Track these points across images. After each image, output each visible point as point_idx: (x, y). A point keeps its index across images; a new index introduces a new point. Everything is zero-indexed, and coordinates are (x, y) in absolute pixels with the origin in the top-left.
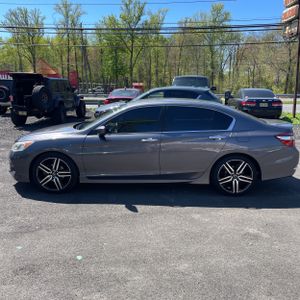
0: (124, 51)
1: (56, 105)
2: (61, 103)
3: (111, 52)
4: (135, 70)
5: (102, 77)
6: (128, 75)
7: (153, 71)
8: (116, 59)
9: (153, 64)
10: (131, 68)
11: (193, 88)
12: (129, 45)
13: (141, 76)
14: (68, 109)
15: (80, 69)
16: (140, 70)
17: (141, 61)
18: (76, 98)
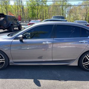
0: (35, 9)
1: (10, 25)
2: (12, 24)
3: (31, 10)
4: (39, 16)
5: (29, 17)
6: (36, 17)
7: (44, 16)
8: (33, 11)
9: (44, 14)
10: (38, 15)
11: (60, 19)
12: (37, 7)
13: (40, 17)
14: (15, 27)
15: (21, 15)
16: (40, 15)
17: (41, 13)
18: (18, 23)
